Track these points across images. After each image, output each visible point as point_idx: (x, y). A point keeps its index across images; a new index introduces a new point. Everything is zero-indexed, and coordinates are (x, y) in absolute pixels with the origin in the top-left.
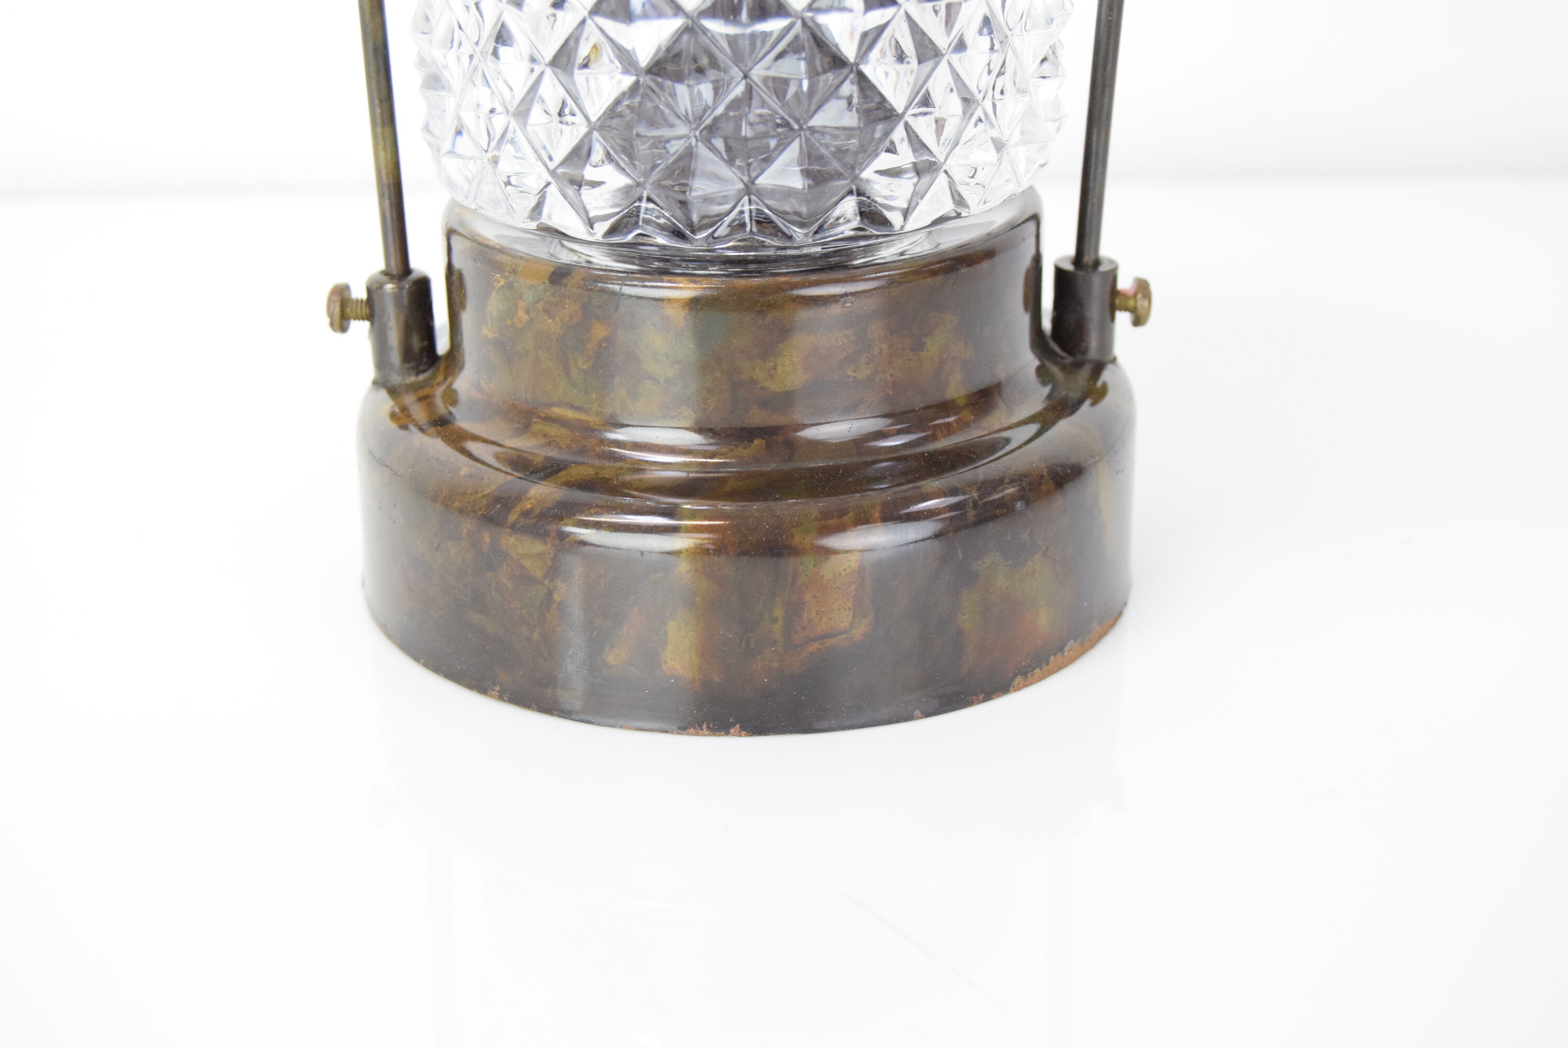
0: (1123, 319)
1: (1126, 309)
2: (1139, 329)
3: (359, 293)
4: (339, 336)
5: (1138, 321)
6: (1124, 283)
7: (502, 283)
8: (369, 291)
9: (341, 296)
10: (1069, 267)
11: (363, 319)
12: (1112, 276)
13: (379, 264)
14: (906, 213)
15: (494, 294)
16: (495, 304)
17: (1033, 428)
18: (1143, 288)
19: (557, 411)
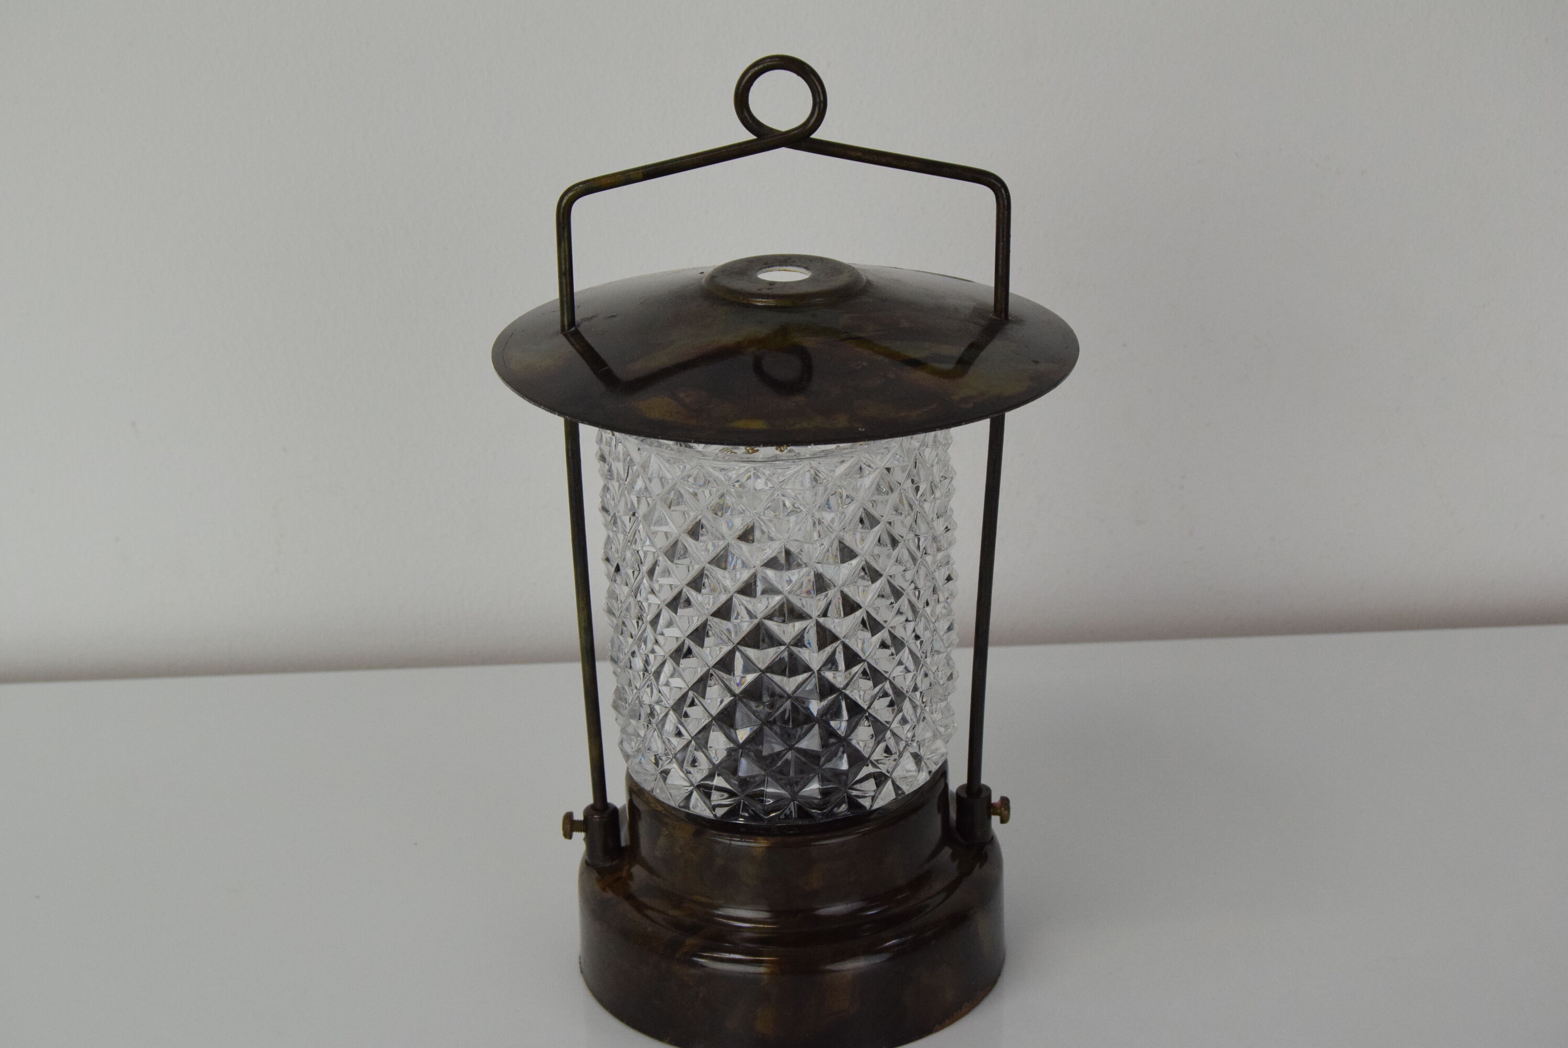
0: (995, 820)
1: (996, 814)
2: (1004, 825)
3: (579, 816)
4: (567, 841)
5: (1004, 820)
6: (995, 799)
7: (667, 833)
8: (585, 817)
9: (568, 817)
10: (964, 795)
11: (581, 832)
12: (989, 797)
13: (589, 800)
14: (873, 798)
15: (662, 837)
16: (662, 841)
17: (943, 896)
18: (1005, 801)
19: (696, 897)
